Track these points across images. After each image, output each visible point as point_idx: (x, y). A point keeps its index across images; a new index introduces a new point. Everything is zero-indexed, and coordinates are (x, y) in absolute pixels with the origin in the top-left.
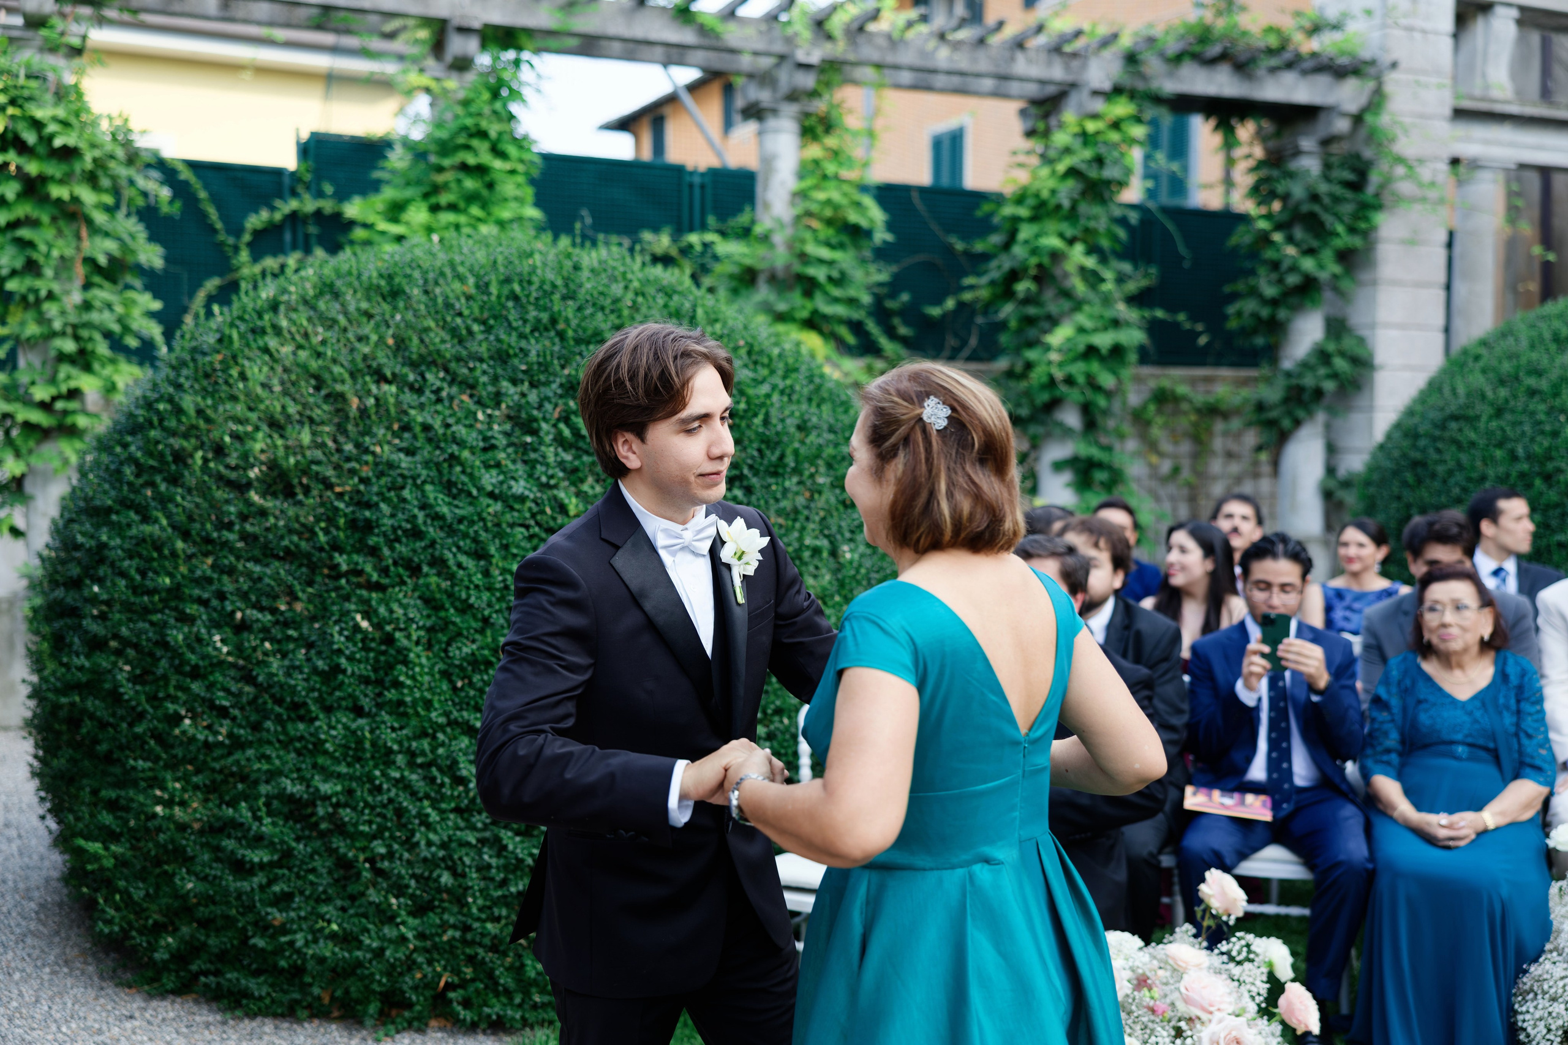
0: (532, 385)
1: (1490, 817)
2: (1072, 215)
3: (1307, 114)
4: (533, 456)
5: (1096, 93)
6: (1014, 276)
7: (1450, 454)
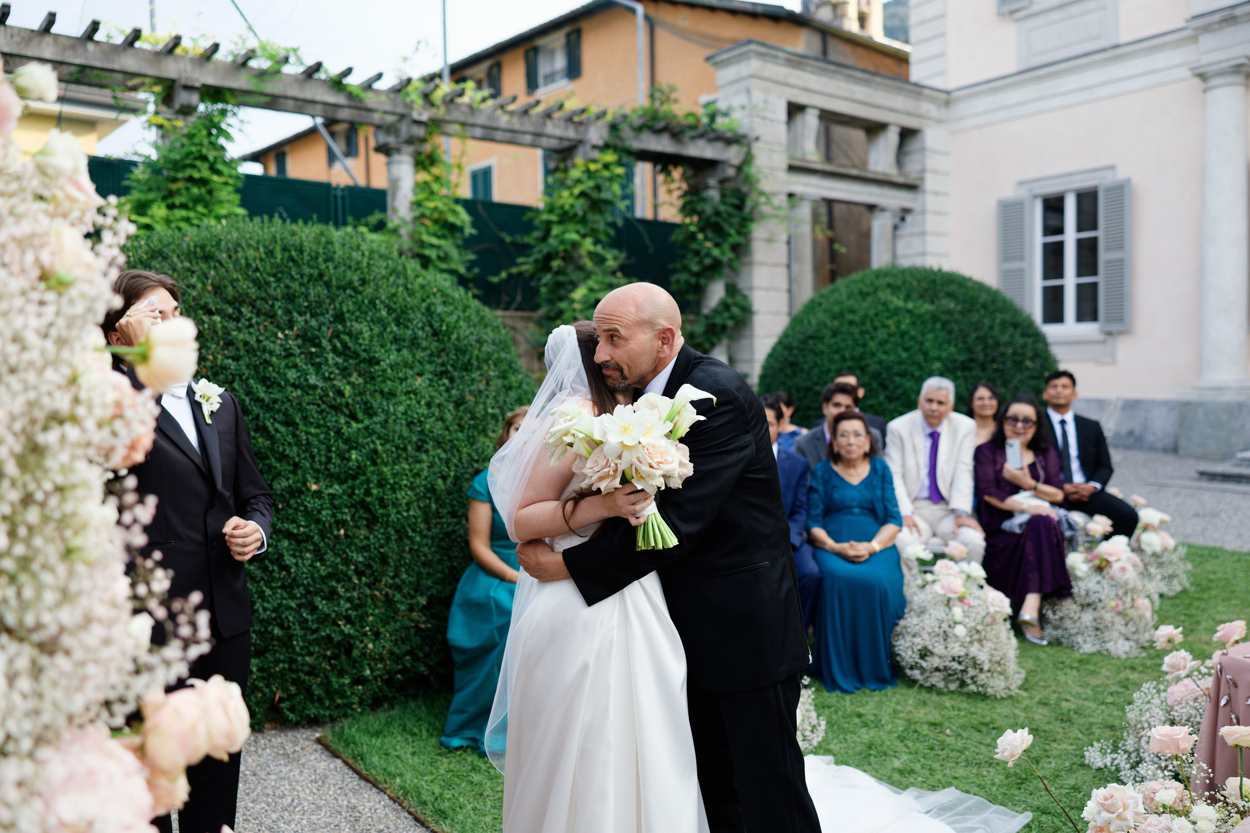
0: (312, 316)
1: (876, 545)
2: (583, 220)
3: (710, 165)
4: (318, 360)
5: (595, 147)
6: (549, 257)
7: (810, 358)
